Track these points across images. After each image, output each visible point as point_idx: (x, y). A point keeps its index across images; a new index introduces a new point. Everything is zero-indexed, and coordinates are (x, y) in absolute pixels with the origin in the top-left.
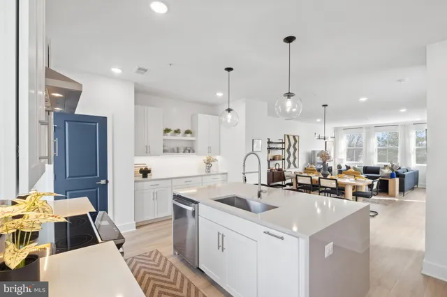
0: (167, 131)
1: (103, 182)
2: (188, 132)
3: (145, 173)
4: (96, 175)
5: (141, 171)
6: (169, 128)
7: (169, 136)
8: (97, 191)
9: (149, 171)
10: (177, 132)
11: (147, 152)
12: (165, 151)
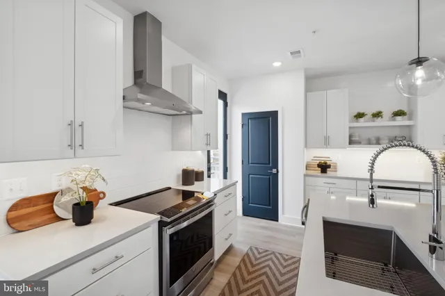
0: (360, 116)
1: (274, 171)
2: (399, 113)
3: (324, 167)
4: (269, 164)
5: (320, 166)
6: (362, 112)
7: (362, 123)
8: (270, 178)
9: (329, 166)
10: (378, 115)
11: (327, 143)
12: (351, 142)
